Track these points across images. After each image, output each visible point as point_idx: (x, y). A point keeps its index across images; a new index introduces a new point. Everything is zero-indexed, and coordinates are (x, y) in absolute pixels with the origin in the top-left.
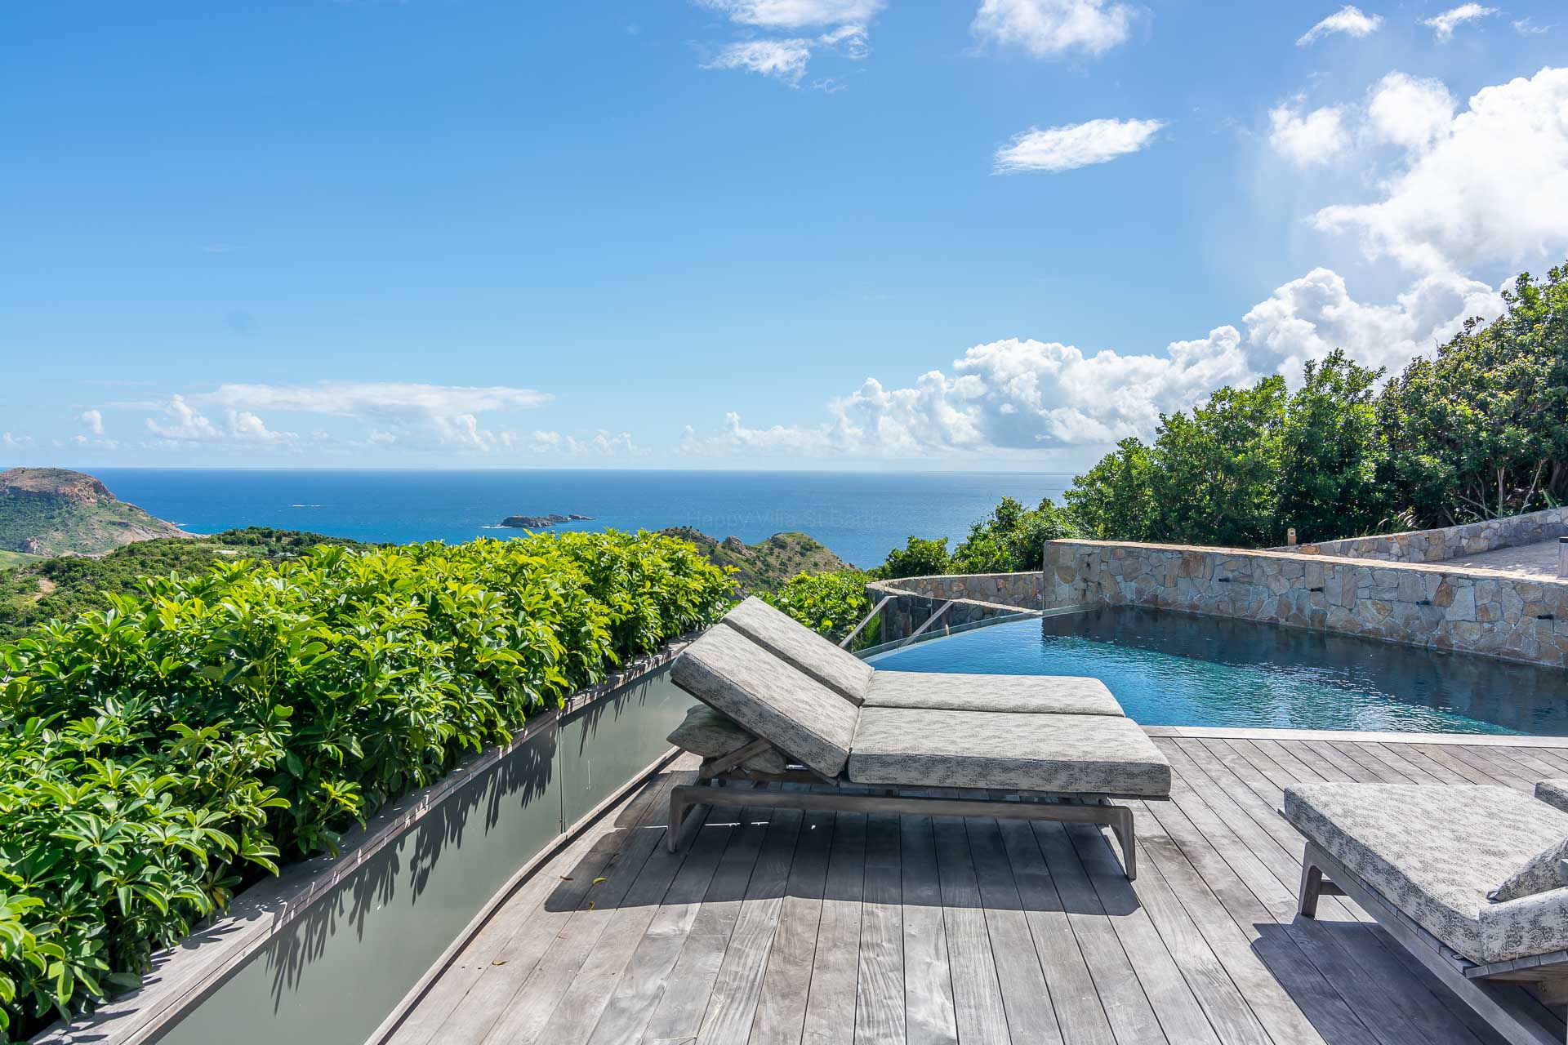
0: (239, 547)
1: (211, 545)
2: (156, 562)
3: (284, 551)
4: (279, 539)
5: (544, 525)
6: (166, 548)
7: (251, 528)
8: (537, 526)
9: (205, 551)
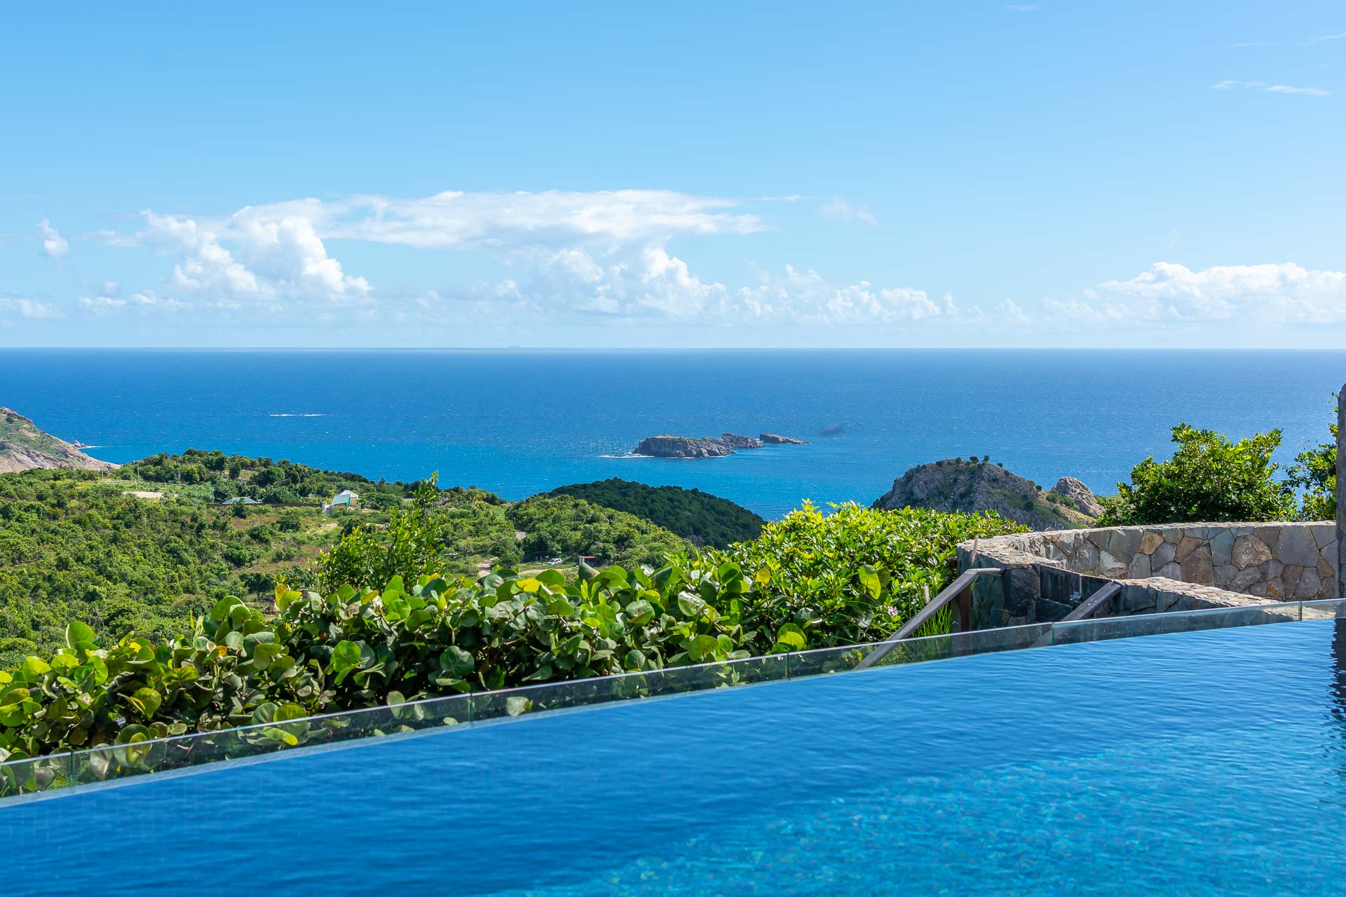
0: (165, 487)
1: (121, 482)
2: (27, 510)
3: (241, 493)
4: (234, 473)
5: (710, 452)
6: (44, 487)
7: (189, 452)
8: (700, 454)
9: (109, 493)
